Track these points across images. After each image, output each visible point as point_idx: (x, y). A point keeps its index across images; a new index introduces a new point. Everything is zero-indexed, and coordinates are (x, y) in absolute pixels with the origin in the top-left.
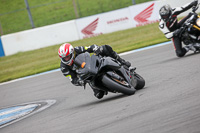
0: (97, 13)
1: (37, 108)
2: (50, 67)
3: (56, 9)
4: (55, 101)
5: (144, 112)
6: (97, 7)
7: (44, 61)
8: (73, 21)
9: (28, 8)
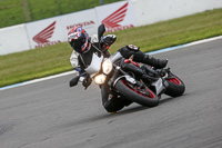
0: (54, 15)
6: (53, 7)
8: (22, 25)
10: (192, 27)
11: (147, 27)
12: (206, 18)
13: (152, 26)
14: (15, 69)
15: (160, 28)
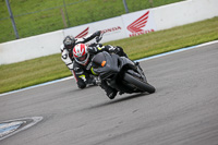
0: (87, 22)
1: (22, 125)
2: (35, 81)
3: (42, 18)
4: (41, 118)
5: (139, 129)
6: (86, 16)
7: (29, 74)
8: (61, 31)
9: (12, 17)
10: (203, 31)
11: (165, 31)
12: (214, 23)
13: (169, 30)
14: (54, 68)
15: (176, 32)
